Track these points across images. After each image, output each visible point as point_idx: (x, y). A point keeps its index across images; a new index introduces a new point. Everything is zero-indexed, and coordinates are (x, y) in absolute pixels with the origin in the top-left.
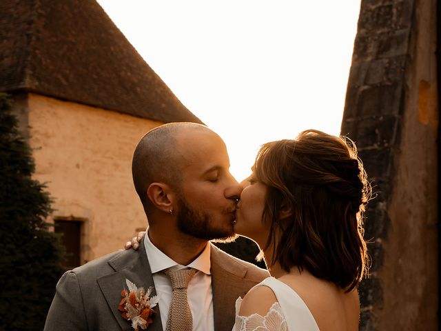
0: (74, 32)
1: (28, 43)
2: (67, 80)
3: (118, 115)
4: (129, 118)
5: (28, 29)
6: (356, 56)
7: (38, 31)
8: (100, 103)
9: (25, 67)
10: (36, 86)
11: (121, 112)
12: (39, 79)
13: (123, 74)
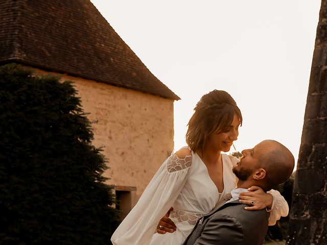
0: (53, 8)
1: (15, 19)
2: (50, 52)
3: (95, 83)
4: (105, 86)
5: (14, 5)
6: (319, 41)
7: (23, 7)
8: (80, 72)
9: (12, 40)
10: (24, 58)
11: (98, 81)
12: (26, 52)
13: (97, 45)
